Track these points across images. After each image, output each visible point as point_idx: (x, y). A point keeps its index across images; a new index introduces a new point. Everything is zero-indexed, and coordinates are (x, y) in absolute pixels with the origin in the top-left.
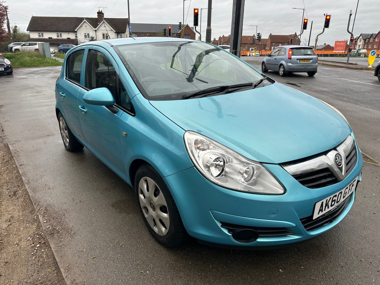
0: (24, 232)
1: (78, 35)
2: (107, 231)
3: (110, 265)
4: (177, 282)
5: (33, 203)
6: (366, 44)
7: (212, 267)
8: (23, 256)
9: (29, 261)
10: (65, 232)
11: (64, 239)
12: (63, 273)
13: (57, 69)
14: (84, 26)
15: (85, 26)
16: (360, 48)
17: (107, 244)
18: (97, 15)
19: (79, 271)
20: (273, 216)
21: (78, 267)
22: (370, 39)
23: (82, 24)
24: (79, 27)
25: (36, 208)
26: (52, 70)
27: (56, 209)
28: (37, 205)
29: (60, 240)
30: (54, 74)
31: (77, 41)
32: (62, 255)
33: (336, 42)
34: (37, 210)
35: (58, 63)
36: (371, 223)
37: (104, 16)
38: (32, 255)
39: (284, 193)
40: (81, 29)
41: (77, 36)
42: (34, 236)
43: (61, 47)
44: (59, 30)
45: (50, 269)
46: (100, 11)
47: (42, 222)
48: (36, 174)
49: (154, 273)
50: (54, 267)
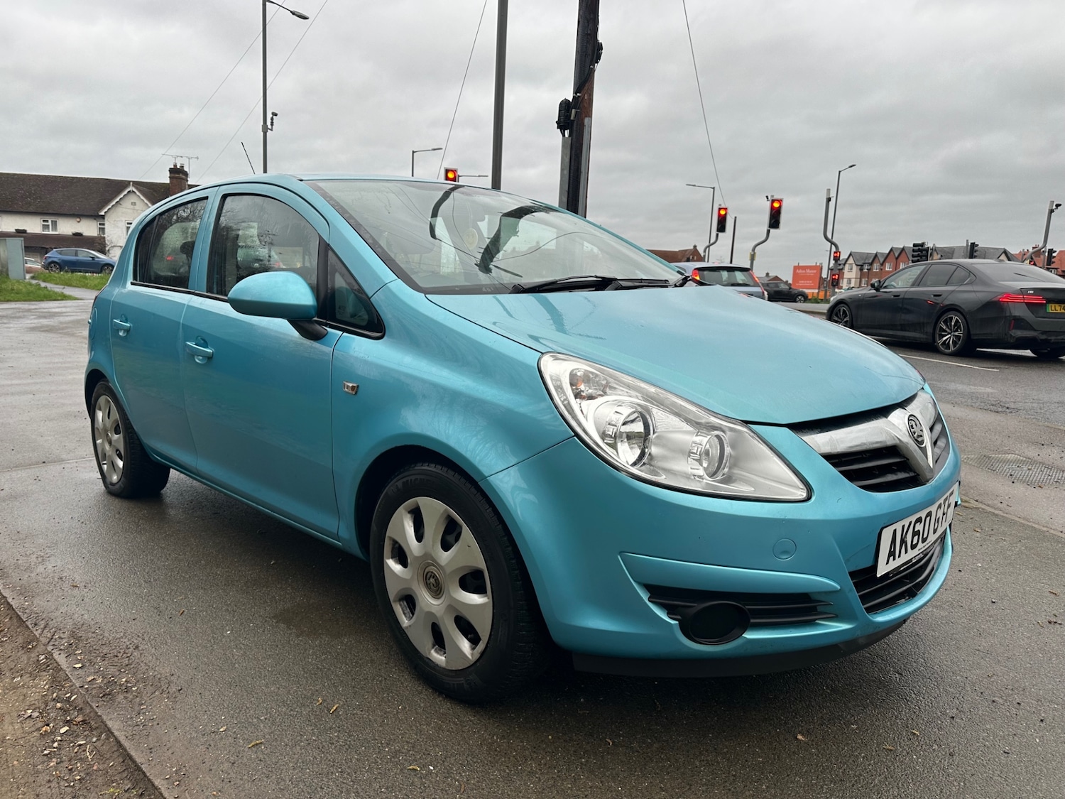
0: (6, 698)
1: (106, 226)
2: (283, 679)
3: (312, 759)
4: (524, 784)
5: (28, 623)
6: (865, 278)
7: (613, 742)
8: (15, 763)
9: (38, 772)
10: (150, 689)
11: (151, 705)
12: (163, 790)
13: (44, 309)
14: (127, 204)
15: (132, 203)
16: (852, 285)
17: (292, 710)
18: (169, 175)
19: (216, 780)
20: (786, 559)
21: (211, 770)
22: (871, 264)
23: (122, 196)
24: (111, 205)
25: (40, 635)
26: (29, 310)
27: (106, 635)
28: (42, 626)
29: (137, 708)
30: (36, 321)
31: (105, 241)
32: (152, 746)
33: (796, 268)
34: (44, 640)
35: (47, 292)
36: (992, 622)
37: (188, 179)
38: (45, 757)
39: (809, 498)
40: (120, 209)
41: (104, 228)
42: (46, 706)
43: (54, 255)
44: (51, 211)
45: (114, 787)
46: (178, 167)
47: (68, 667)
48: (23, 554)
49: (452, 769)
50: (126, 782)
